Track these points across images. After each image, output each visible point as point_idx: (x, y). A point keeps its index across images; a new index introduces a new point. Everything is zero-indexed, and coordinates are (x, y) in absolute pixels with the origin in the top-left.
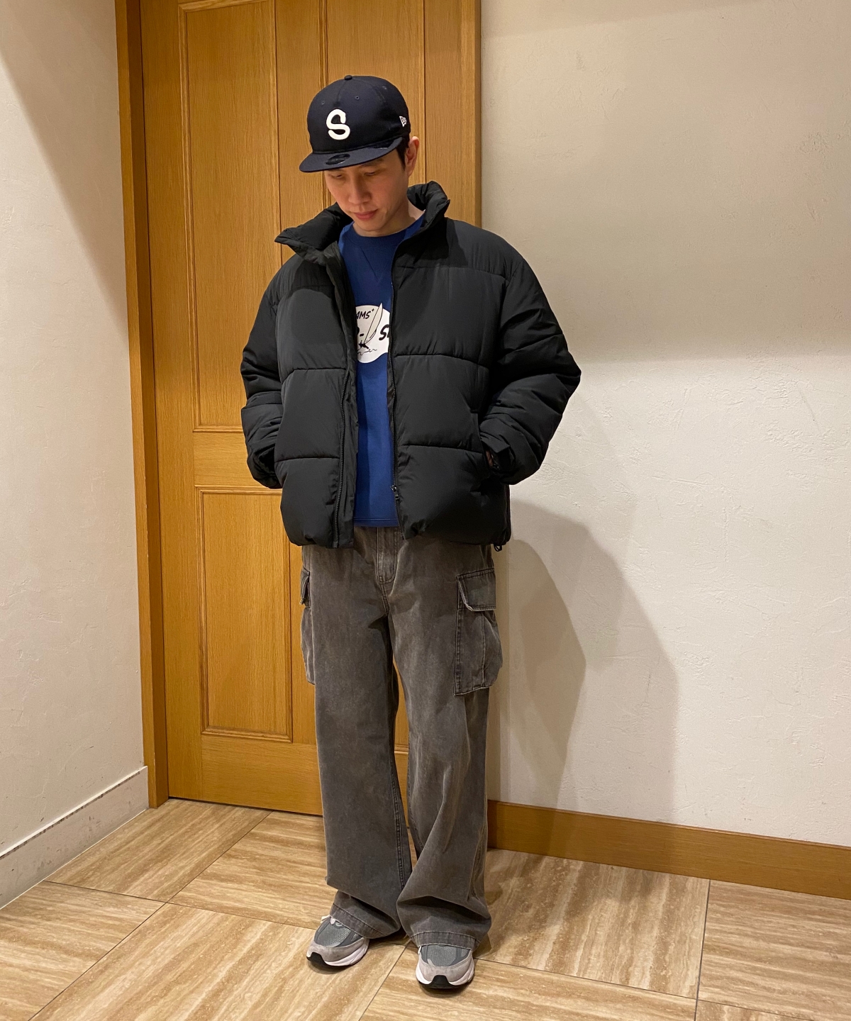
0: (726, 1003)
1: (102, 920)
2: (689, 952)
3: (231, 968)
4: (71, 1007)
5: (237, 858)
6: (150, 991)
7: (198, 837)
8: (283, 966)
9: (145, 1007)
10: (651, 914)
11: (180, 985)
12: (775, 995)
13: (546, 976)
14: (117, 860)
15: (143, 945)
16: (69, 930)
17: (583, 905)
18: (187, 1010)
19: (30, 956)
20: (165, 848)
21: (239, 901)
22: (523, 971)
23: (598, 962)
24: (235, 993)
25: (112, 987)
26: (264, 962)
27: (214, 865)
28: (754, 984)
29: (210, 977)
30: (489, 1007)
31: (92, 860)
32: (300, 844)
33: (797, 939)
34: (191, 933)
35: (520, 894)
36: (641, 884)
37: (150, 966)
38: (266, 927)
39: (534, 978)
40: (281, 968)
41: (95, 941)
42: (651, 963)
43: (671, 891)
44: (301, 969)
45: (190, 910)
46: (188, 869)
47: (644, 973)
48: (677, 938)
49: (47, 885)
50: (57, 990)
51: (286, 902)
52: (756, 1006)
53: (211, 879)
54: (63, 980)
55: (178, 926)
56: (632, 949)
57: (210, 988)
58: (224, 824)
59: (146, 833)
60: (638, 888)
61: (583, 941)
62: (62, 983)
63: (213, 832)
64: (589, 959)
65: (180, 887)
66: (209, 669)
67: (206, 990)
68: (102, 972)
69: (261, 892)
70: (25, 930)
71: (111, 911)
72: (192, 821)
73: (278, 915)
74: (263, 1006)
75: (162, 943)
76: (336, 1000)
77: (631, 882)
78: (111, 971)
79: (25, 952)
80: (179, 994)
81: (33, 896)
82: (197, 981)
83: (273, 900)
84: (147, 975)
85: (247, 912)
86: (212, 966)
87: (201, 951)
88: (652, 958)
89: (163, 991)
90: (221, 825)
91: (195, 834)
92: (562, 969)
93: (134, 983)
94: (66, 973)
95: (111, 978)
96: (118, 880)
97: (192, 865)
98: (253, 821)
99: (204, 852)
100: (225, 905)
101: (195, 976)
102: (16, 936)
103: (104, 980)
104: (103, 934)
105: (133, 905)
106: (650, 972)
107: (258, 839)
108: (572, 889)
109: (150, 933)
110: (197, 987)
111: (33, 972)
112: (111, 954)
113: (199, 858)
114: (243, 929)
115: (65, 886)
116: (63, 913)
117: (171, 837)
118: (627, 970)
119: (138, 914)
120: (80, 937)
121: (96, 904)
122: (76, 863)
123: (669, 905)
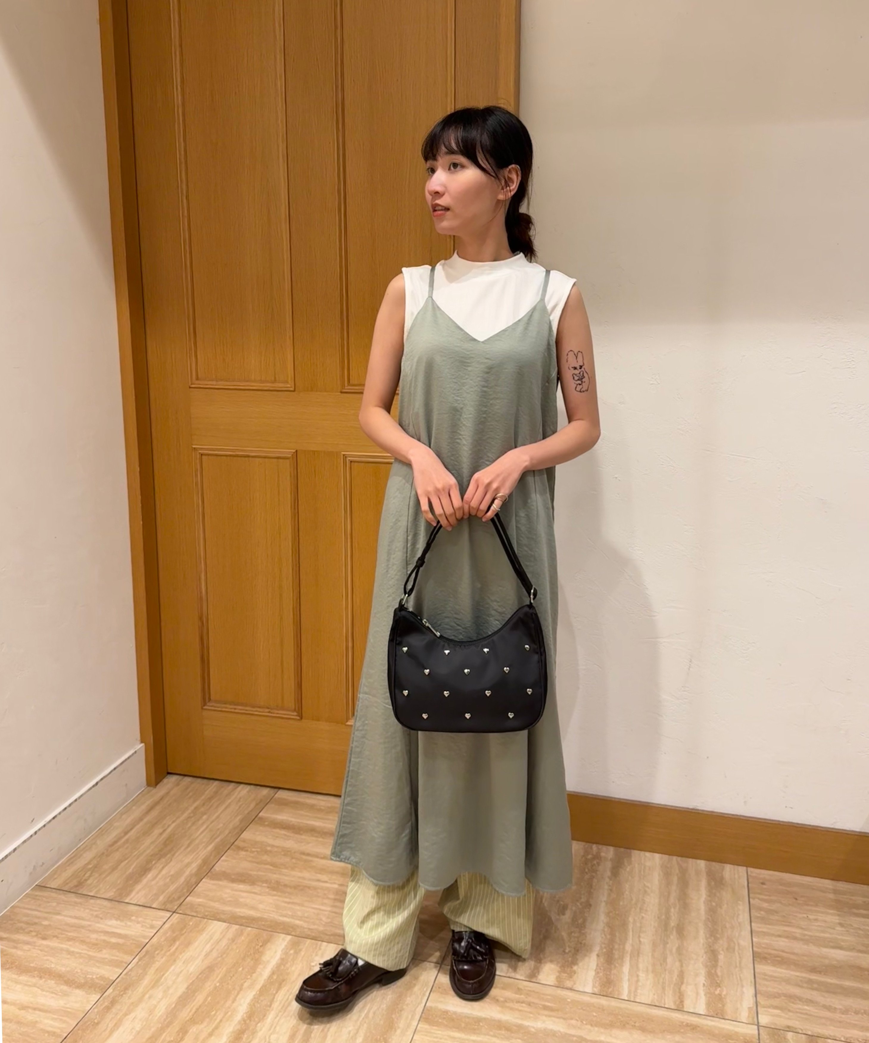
0: (790, 1029)
1: (105, 938)
2: (740, 963)
3: (252, 1000)
5: (247, 851)
6: (164, 1034)
7: (202, 824)
10: (693, 914)
11: (197, 1026)
12: (838, 1016)
13: (595, 1000)
14: (117, 856)
15: (152, 971)
16: (68, 952)
17: (621, 903)
19: (27, 988)
20: (167, 840)
21: (253, 908)
22: (569, 993)
23: (647, 979)
24: (260, 1034)
25: (121, 1029)
26: (288, 991)
27: (223, 861)
28: (812, 1002)
29: (230, 1013)
31: (88, 856)
32: (312, 831)
33: (846, 941)
34: (204, 953)
36: (678, 875)
38: (285, 943)
39: (584, 1003)
41: (98, 967)
42: (704, 979)
43: (709, 884)
45: (200, 922)
46: (194, 867)
47: (698, 993)
48: (726, 944)
49: (41, 891)
50: (60, 1035)
51: (303, 908)
52: (820, 1031)
53: (220, 880)
54: (65, 1021)
55: (189, 943)
56: (680, 961)
57: (231, 1029)
58: (230, 805)
59: (145, 820)
60: (675, 879)
61: (627, 952)
62: (64, 1025)
63: (218, 817)
64: (638, 976)
65: (188, 891)
67: (227, 1032)
68: (108, 1009)
69: (276, 895)
70: (19, 953)
71: (113, 925)
72: (194, 801)
73: (298, 926)
75: (173, 967)
77: (667, 874)
78: (119, 1007)
81: (27, 906)
82: (216, 1019)
83: (290, 906)
84: (159, 1013)
85: (263, 923)
86: (231, 998)
87: (217, 977)
88: (703, 972)
89: (179, 1035)
90: (226, 808)
91: (198, 820)
92: (610, 990)
93: (145, 1023)
94: (68, 1012)
95: (119, 1017)
96: (119, 882)
97: (199, 861)
98: (261, 801)
99: (211, 843)
100: (239, 914)
101: (213, 1013)
102: (9, 961)
103: (111, 1020)
104: (107, 956)
105: (137, 917)
106: (704, 990)
107: (268, 825)
108: (607, 883)
109: (158, 954)
110: (216, 1028)
111: (30, 1010)
112: (117, 984)
113: (205, 851)
114: (261, 946)
115: (61, 892)
116: (59, 929)
117: (174, 825)
118: (680, 989)
119: (142, 929)
120: (81, 960)
121: (97, 916)
122: (71, 861)
123: (710, 901)
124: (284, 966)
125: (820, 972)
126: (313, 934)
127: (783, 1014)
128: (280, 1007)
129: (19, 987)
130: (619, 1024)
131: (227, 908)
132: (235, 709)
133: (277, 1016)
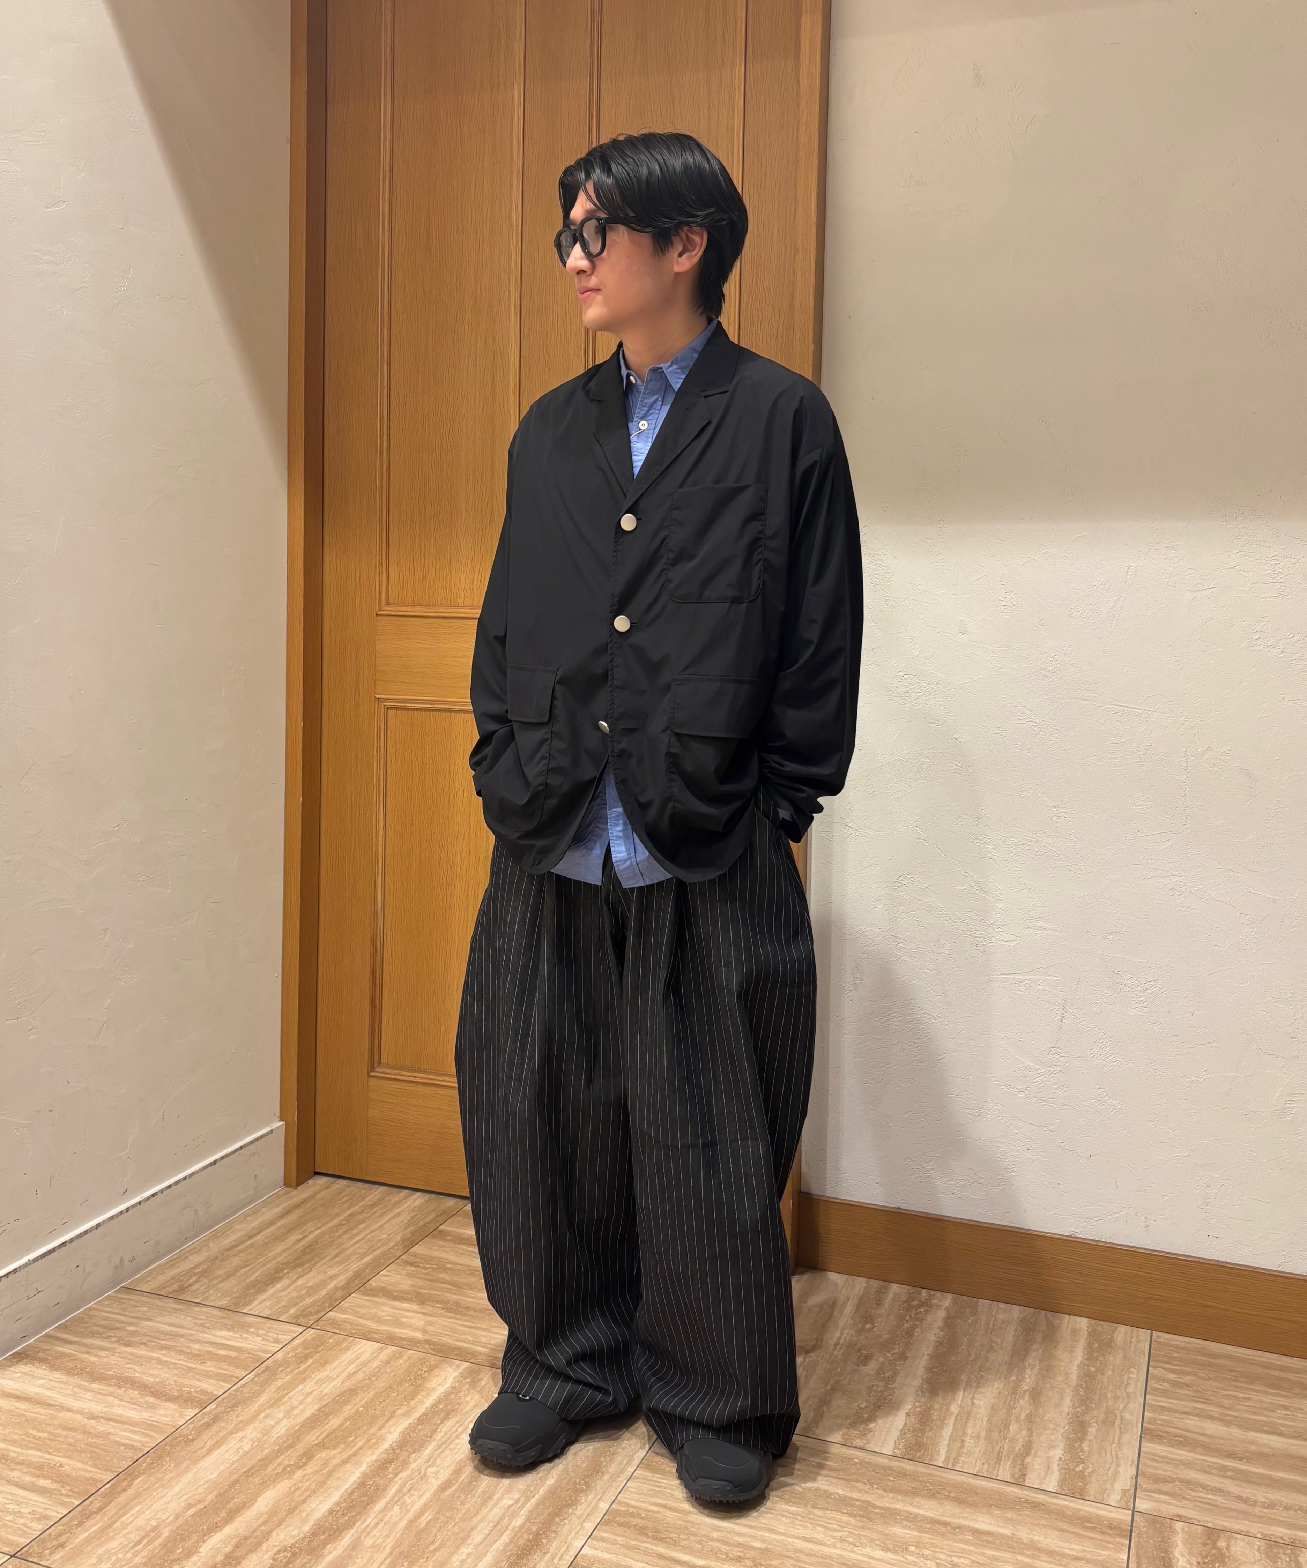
0: (1180, 1518)
1: (211, 1349)
2: (1120, 1439)
3: (407, 1428)
4: (160, 1476)
5: (417, 1266)
6: (282, 1457)
7: (358, 1234)
9: (274, 1481)
10: (1059, 1378)
11: (327, 1451)
12: (1257, 1510)
13: (895, 1464)
14: (236, 1261)
15: (273, 1388)
16: (159, 1361)
18: (337, 1488)
19: (99, 1397)
20: (307, 1248)
21: (419, 1330)
22: (858, 1453)
23: (976, 1447)
24: (413, 1466)
25: (223, 1448)
26: (458, 1422)
27: (383, 1275)
28: (1223, 1491)
29: (374, 1441)
30: (806, 1506)
31: (196, 1259)
33: (1291, 1427)
34: (345, 1374)
35: (855, 1339)
36: (1044, 1332)
38: (461, 1370)
39: (877, 1465)
41: (199, 1380)
42: (1061, 1452)
43: (1090, 1345)
45: (344, 1340)
46: (342, 1279)
47: (1049, 1468)
48: (1102, 1416)
49: (127, 1293)
50: (140, 1450)
51: (491, 1334)
52: (1226, 1524)
53: (377, 1296)
54: (147, 1435)
55: (326, 1362)
56: (1030, 1430)
57: (374, 1458)
58: (399, 1214)
59: (279, 1224)
60: (1039, 1337)
61: (952, 1413)
62: (147, 1439)
63: (381, 1226)
64: (963, 1441)
65: (331, 1305)
66: (385, 975)
67: (368, 1460)
68: (208, 1425)
69: (453, 1318)
70: (92, 1358)
71: (223, 1335)
72: (349, 1208)
73: (480, 1353)
74: (455, 1487)
75: (301, 1387)
76: (568, 1483)
77: (1028, 1329)
78: (222, 1424)
79: (92, 1391)
80: (325, 1464)
81: (107, 1309)
82: (354, 1446)
84: (277, 1433)
85: (433, 1346)
86: (377, 1425)
87: (361, 1401)
88: (1061, 1444)
89: (302, 1459)
90: (393, 1217)
91: (354, 1228)
92: (920, 1454)
93: (257, 1443)
94: (152, 1425)
95: (221, 1435)
96: (235, 1290)
97: (349, 1274)
98: (444, 1212)
99: (368, 1255)
100: (398, 1335)
101: (352, 1439)
102: (79, 1366)
103: (211, 1438)
104: (212, 1369)
105: (257, 1329)
106: (1058, 1465)
108: (935, 1334)
109: (282, 1371)
110: (354, 1455)
111: (102, 1420)
112: (223, 1399)
113: (359, 1263)
114: (425, 1372)
115: (156, 1296)
116: (149, 1336)
117: (318, 1231)
118: (1023, 1460)
119: (264, 1342)
120: (176, 1371)
121: (202, 1325)
122: (171, 1263)
123: (1088, 1365)
124: (455, 1396)
125: (1241, 1459)
127: (1173, 1502)
128: (443, 1440)
129: (88, 1395)
130: (926, 1492)
131: (383, 1328)
132: (417, 1077)
133: (440, 1448)
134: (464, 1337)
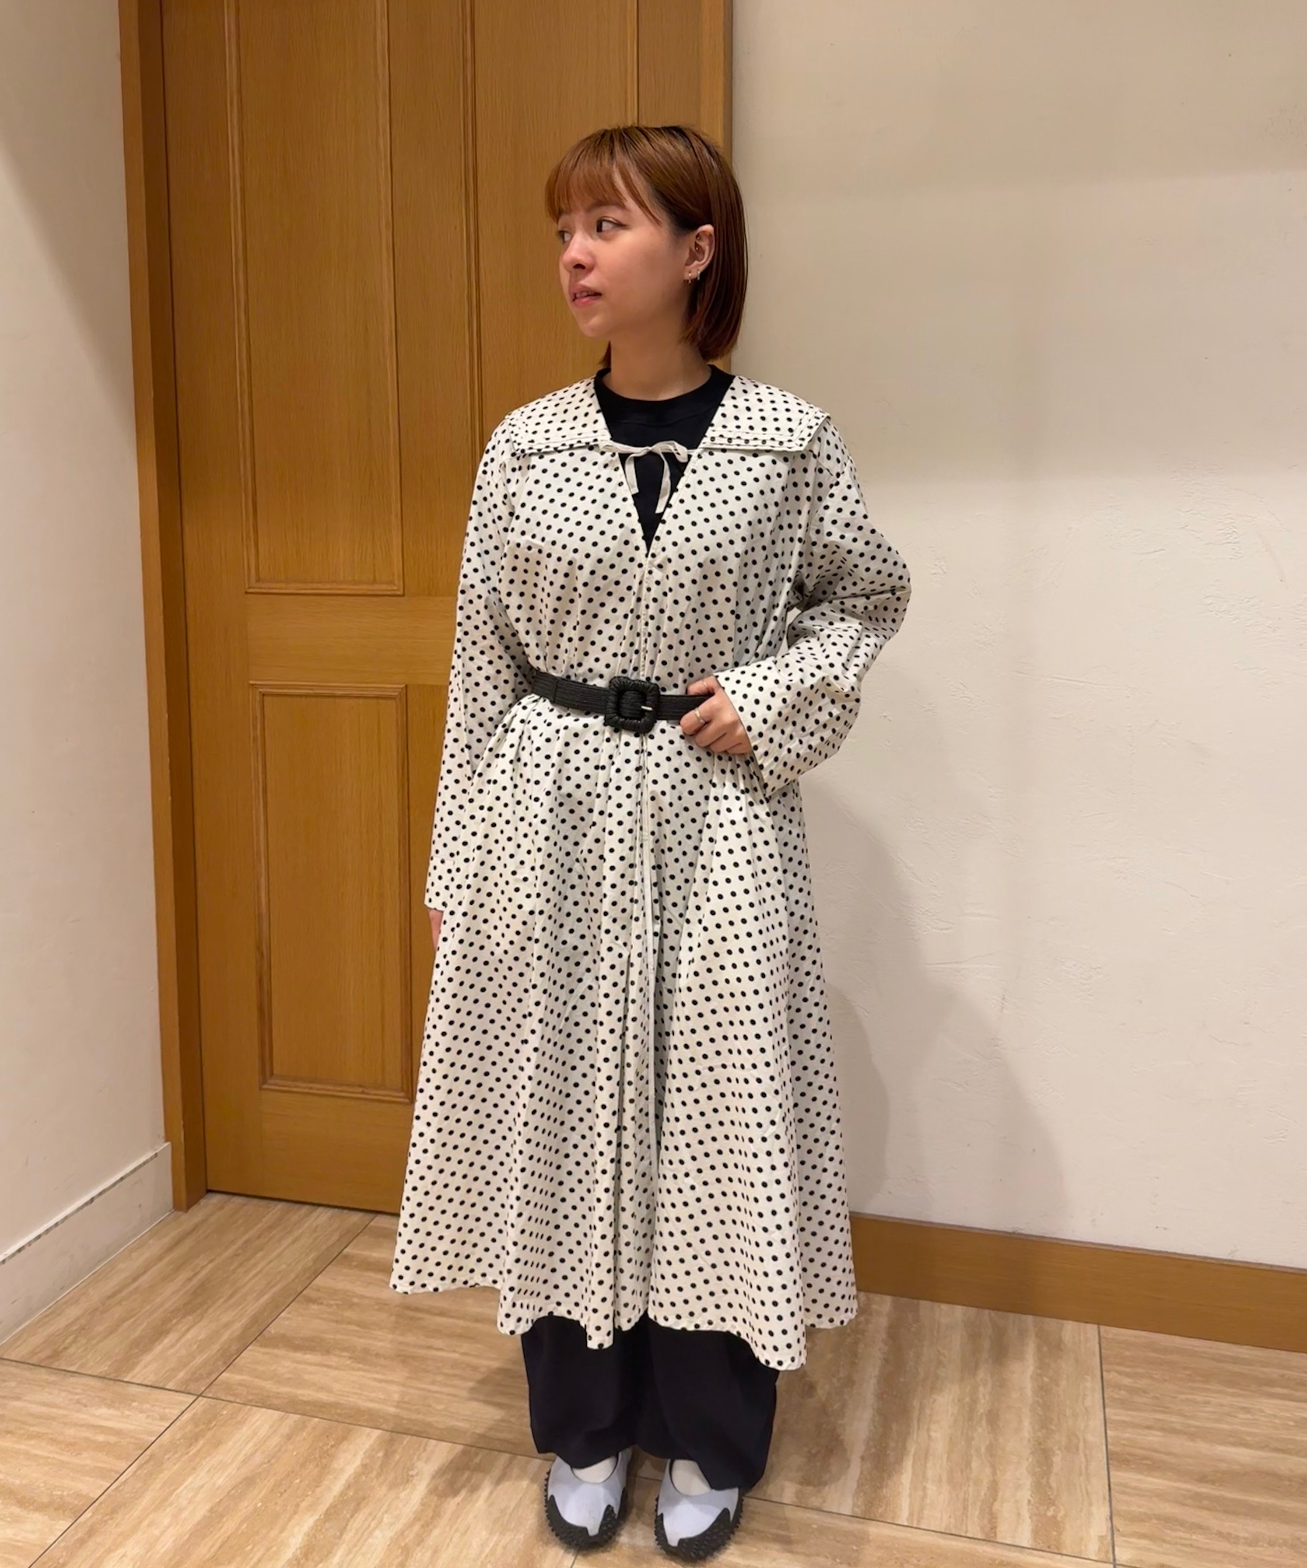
1: (88, 1434)
2: (1086, 1468)
3: (312, 1528)
5: (321, 1304)
7: (255, 1265)
8: (404, 1520)
10: (1014, 1395)
12: (1240, 1549)
13: (855, 1526)
14: (118, 1312)
15: (157, 1484)
16: (28, 1456)
17: (902, 1379)
20: (198, 1288)
21: (322, 1388)
22: (814, 1516)
23: (939, 1494)
26: (370, 1514)
27: (283, 1319)
28: (1202, 1528)
29: (274, 1549)
31: (73, 1312)
33: (1256, 1435)
34: (241, 1457)
36: (991, 1338)
37: (168, 1527)
38: (371, 1441)
39: (838, 1531)
40: (399, 1526)
41: (73, 1479)
42: (1029, 1493)
43: (1039, 1349)
44: (435, 1527)
45: (240, 1410)
46: (237, 1327)
47: (1019, 1515)
48: (1064, 1441)
53: (276, 1346)
55: (220, 1442)
56: (992, 1466)
58: (298, 1238)
59: (167, 1259)
60: (986, 1343)
61: (909, 1453)
63: (280, 1255)
64: (925, 1488)
65: (225, 1363)
68: (82, 1542)
69: (362, 1370)
71: (101, 1414)
72: (246, 1232)
73: (392, 1416)
75: (190, 1479)
77: (973, 1335)
78: (99, 1540)
82: (252, 1558)
83: (383, 1385)
84: (163, 1547)
85: (339, 1411)
86: (279, 1526)
87: (259, 1493)
88: (1028, 1482)
90: (294, 1242)
91: (248, 1260)
92: (880, 1510)
94: (19, 1547)
95: (98, 1554)
96: (117, 1351)
97: (245, 1320)
98: (347, 1232)
99: (266, 1293)
100: (301, 1398)
101: (249, 1548)
103: (85, 1560)
104: (88, 1462)
105: (140, 1403)
106: (1028, 1510)
107: (356, 1267)
108: (879, 1349)
109: (168, 1459)
112: (101, 1504)
113: (256, 1305)
114: (332, 1446)
115: (25, 1366)
116: (17, 1421)
117: (210, 1266)
118: (991, 1508)
119: (149, 1420)
120: (47, 1469)
121: (78, 1402)
122: (47, 1319)
123: (1041, 1375)
124: (367, 1477)
125: (1213, 1482)
126: (416, 1428)
127: (1155, 1547)
130: (893, 1563)
131: (284, 1390)
132: (311, 1088)
133: (349, 1552)
134: (373, 1395)
